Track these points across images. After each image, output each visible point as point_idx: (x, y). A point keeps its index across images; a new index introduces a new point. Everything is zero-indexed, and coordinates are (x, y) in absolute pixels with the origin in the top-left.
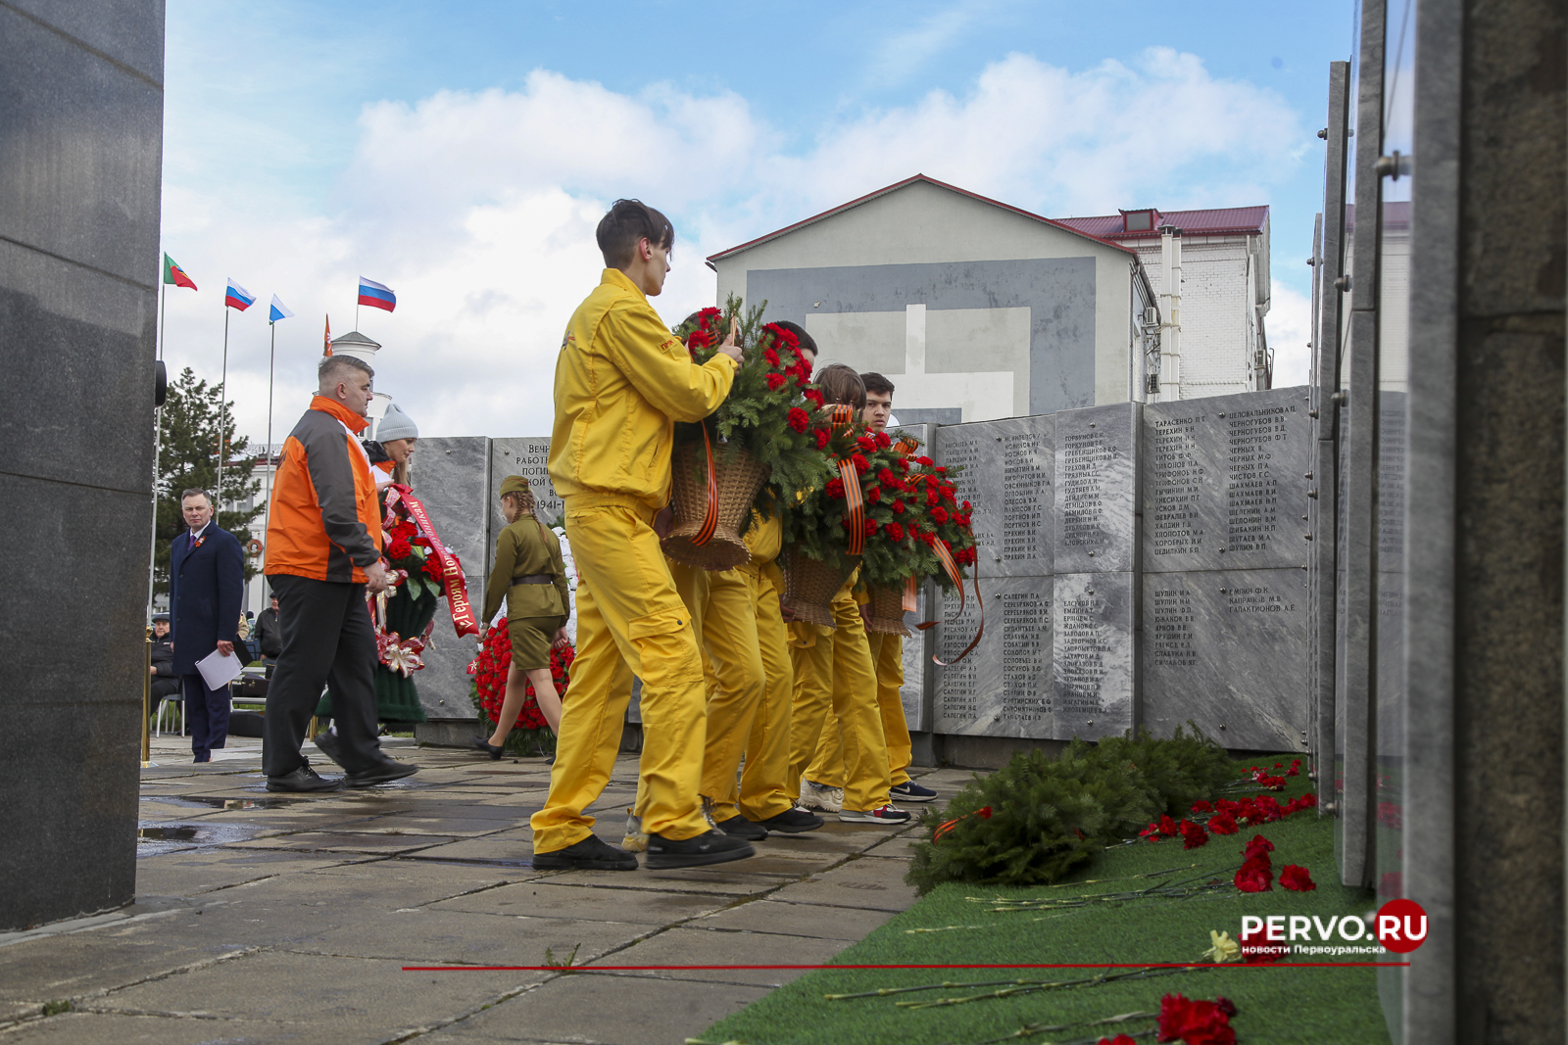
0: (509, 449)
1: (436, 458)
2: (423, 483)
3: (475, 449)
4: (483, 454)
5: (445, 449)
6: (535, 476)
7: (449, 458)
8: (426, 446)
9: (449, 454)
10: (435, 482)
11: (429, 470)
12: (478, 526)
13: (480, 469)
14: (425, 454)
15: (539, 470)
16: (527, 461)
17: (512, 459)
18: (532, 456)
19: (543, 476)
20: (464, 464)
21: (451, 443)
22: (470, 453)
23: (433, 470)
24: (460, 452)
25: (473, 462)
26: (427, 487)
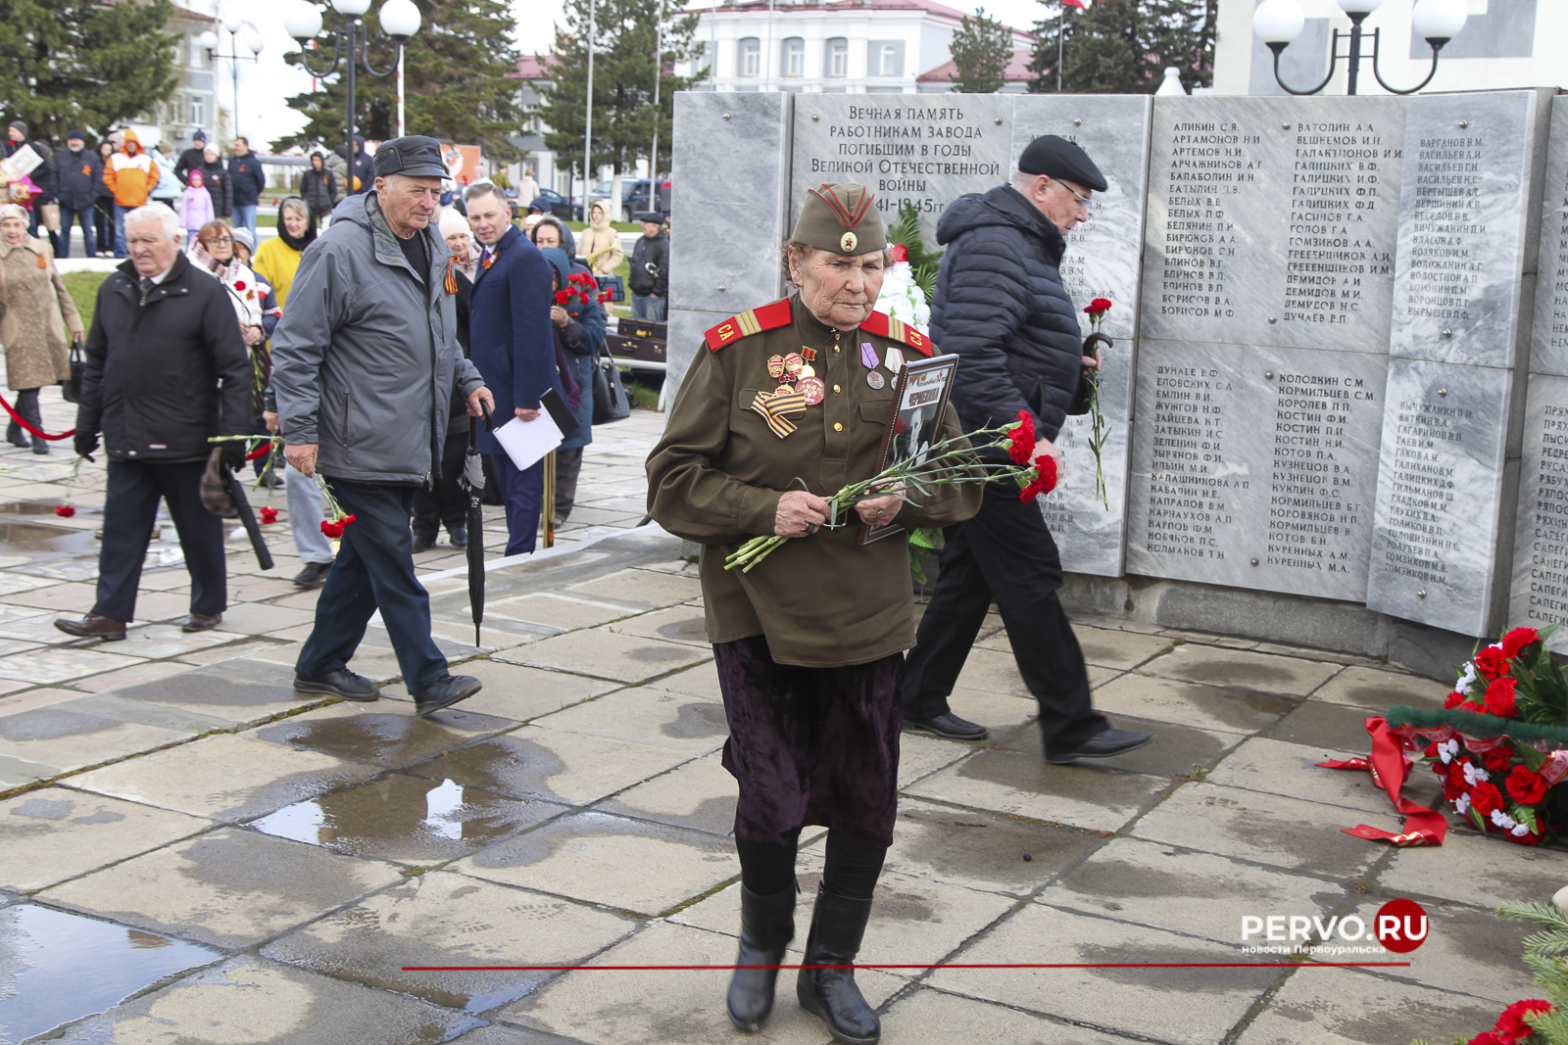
0: (819, 113)
1: (709, 126)
2: (690, 165)
3: (765, 113)
4: (778, 120)
5: (722, 111)
6: (858, 158)
7: (727, 125)
8: (695, 106)
9: (727, 119)
10: (708, 163)
11: (698, 144)
12: (769, 236)
13: (772, 144)
14: (693, 118)
15: (864, 148)
16: (846, 132)
17: (823, 129)
18: (854, 124)
19: (870, 157)
20: (749, 136)
21: (731, 102)
22: (759, 119)
23: (705, 145)
24: (743, 117)
25: (764, 132)
26: (696, 170)
